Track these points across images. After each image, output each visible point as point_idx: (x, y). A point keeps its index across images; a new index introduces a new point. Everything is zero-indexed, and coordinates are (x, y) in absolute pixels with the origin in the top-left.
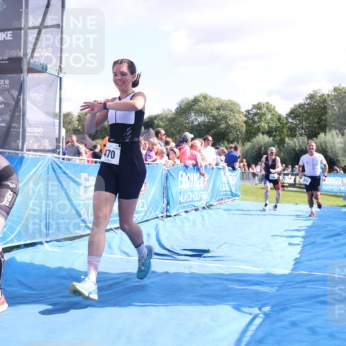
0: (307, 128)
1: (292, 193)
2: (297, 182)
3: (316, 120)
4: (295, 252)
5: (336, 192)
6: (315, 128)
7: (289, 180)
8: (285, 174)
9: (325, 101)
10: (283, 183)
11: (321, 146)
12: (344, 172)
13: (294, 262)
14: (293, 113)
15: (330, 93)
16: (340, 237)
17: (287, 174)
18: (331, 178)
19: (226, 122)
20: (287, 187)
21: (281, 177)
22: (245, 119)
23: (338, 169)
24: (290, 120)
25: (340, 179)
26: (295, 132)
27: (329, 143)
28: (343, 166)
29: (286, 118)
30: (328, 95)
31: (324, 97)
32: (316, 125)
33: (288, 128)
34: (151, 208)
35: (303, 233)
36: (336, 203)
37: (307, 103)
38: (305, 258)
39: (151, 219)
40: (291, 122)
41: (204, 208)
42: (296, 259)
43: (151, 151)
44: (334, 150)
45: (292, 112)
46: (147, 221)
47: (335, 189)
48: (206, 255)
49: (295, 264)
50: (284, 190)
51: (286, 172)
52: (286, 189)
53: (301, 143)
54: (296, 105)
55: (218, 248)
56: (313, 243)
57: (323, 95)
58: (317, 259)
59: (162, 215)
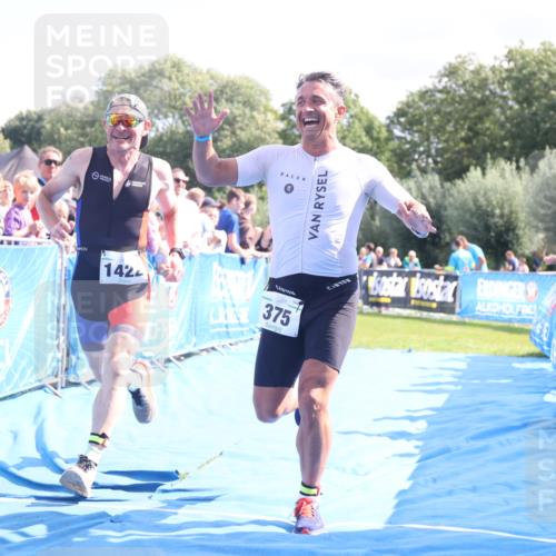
0: (440, 152)
1: (399, 321)
2: (413, 294)
3: (463, 134)
4: (400, 475)
5: (510, 320)
6: (459, 152)
7: (392, 287)
8: (382, 274)
9: (484, 84)
10: (378, 296)
11: (475, 201)
12: (532, 269)
13: (396, 501)
14: (406, 115)
15: (497, 64)
16: (512, 436)
17: (389, 274)
18: (499, 283)
19: (234, 133)
20: (386, 305)
21: (372, 281)
22: (281, 126)
23: (516, 261)
24: (397, 132)
25: (521, 285)
26: (409, 164)
27: (496, 192)
28: (527, 252)
29: (388, 126)
30: (493, 69)
31: (483, 75)
32: (462, 145)
33: (393, 151)
34: (23, 363)
35: (422, 426)
36: (508, 349)
37: (440, 87)
38: (422, 491)
39: (23, 393)
40: (399, 138)
41: (169, 361)
42: (402, 492)
43: (20, 207)
44: (506, 211)
45: (400, 113)
46: (12, 396)
47: (509, 312)
48: (167, 485)
49: (398, 505)
50: (379, 314)
51: (384, 267)
52: (384, 311)
53: (424, 191)
54: (412, 94)
55: (199, 468)
56: (446, 451)
57: (481, 67)
58: (450, 493)
59: (54, 380)
